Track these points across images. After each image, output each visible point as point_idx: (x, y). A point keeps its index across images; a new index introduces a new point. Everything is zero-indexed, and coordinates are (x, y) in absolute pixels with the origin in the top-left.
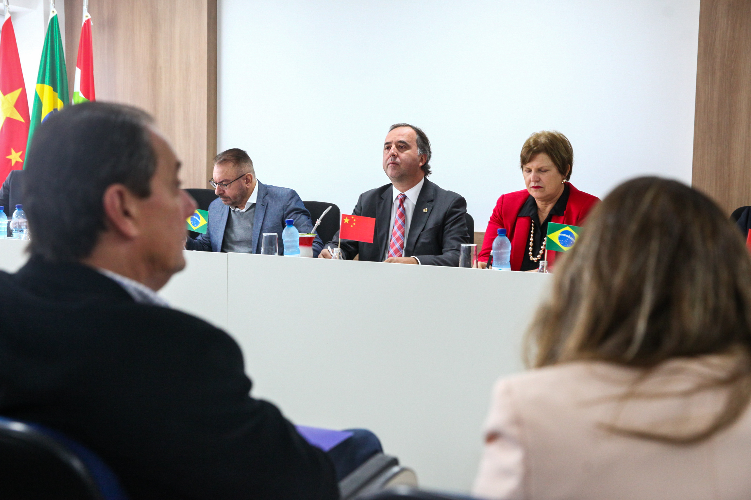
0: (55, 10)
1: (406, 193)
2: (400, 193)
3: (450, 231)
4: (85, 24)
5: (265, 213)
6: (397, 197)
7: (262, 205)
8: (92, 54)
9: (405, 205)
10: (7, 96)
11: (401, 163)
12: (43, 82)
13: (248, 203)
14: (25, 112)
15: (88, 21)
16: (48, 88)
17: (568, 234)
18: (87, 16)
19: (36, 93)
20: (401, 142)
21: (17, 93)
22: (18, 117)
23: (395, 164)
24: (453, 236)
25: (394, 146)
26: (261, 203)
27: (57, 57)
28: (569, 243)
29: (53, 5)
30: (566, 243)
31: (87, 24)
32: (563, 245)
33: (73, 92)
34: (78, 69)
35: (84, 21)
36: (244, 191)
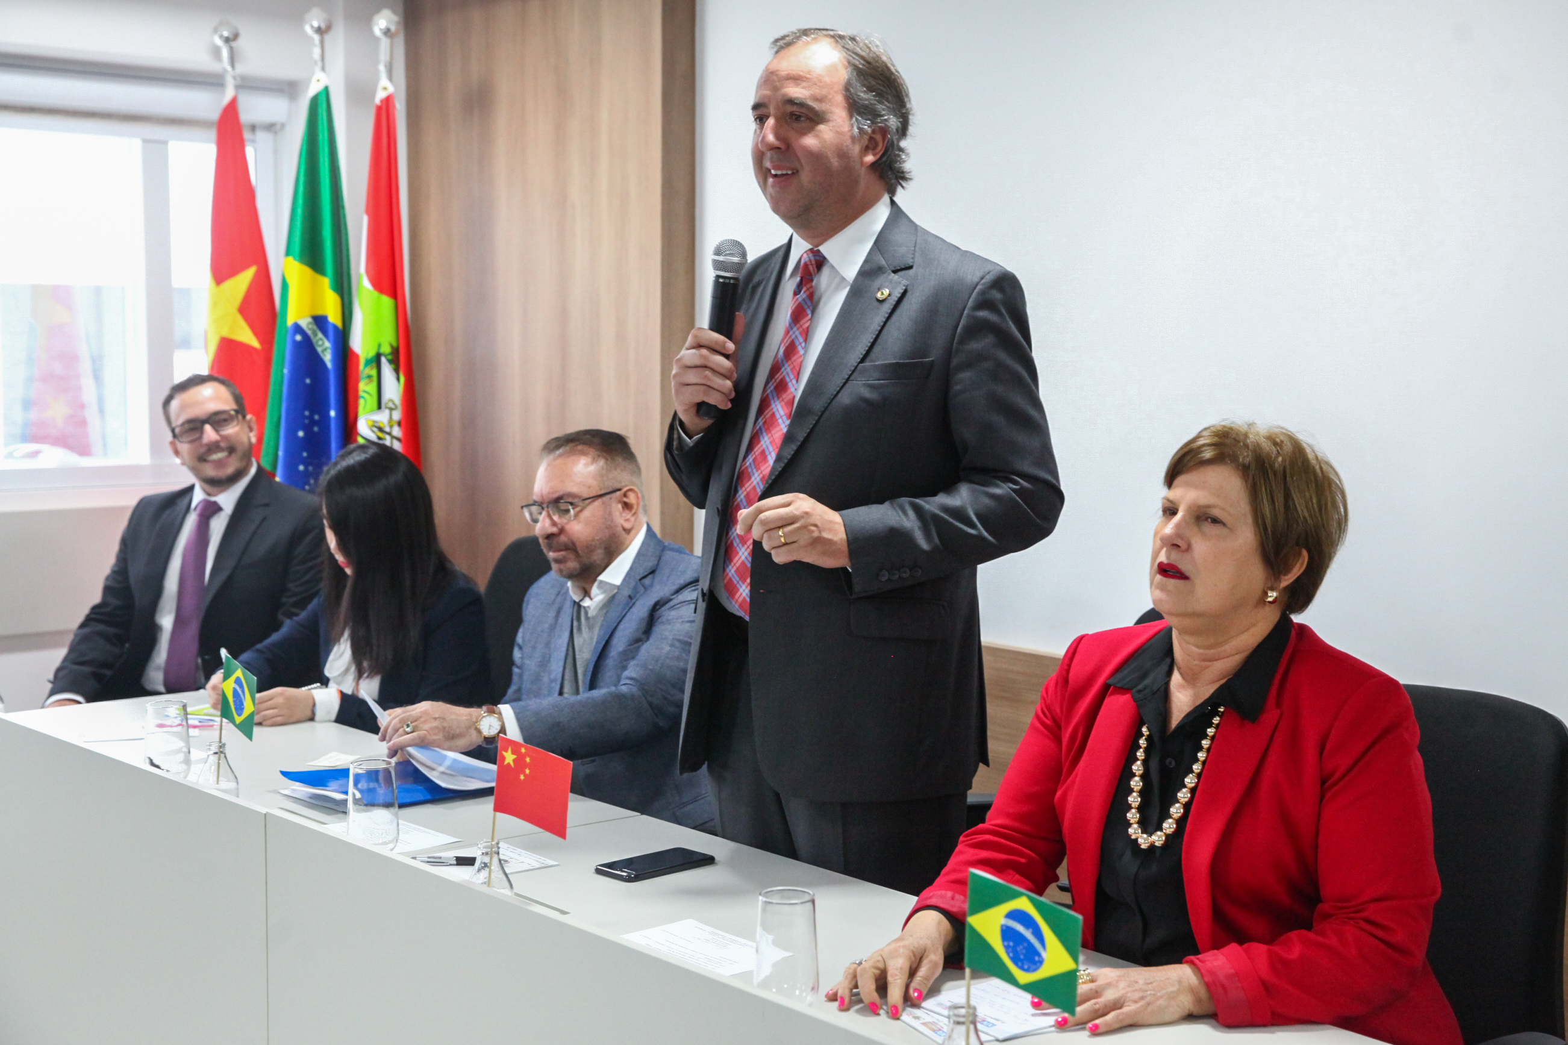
4: (381, 106)
5: (623, 617)
10: (223, 285)
13: (602, 581)
14: (260, 325)
15: (388, 99)
17: (1027, 927)
18: (385, 88)
19: (284, 277)
21: (247, 277)
22: (249, 338)
27: (325, 181)
28: (1029, 958)
29: (320, 63)
30: (1022, 957)
31: (384, 107)
32: (1015, 960)
33: (359, 276)
34: (365, 219)
35: (377, 101)
36: (614, 534)
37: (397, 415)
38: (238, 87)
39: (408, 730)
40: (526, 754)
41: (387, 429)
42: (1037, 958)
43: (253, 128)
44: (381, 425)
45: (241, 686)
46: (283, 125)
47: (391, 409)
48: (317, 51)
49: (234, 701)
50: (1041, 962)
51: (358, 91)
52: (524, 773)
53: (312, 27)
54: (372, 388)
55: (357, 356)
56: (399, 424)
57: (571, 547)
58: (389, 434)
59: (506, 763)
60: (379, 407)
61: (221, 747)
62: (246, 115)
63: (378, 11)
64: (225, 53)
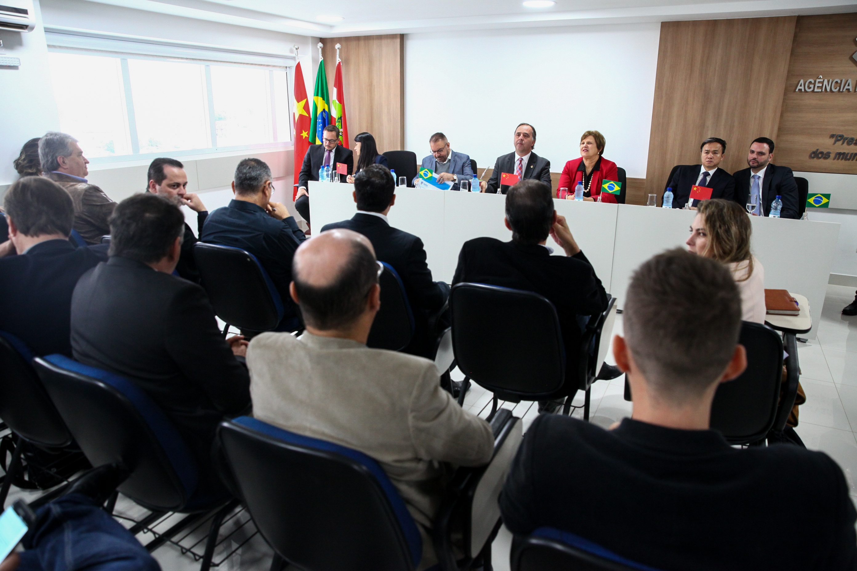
0: (322, 57)
1: (523, 158)
2: (520, 157)
3: (543, 177)
4: (338, 64)
5: (455, 164)
6: (518, 159)
8: (342, 80)
9: (522, 163)
10: (299, 103)
11: (524, 144)
12: (317, 95)
14: (308, 111)
15: (340, 63)
16: (320, 99)
18: (339, 60)
19: (314, 101)
20: (526, 133)
21: (305, 101)
22: (305, 114)
23: (521, 144)
24: (544, 179)
25: (522, 135)
26: (453, 160)
27: (324, 80)
33: (333, 100)
34: (335, 88)
39: (442, 179)
55: (334, 118)
64: (296, 51)
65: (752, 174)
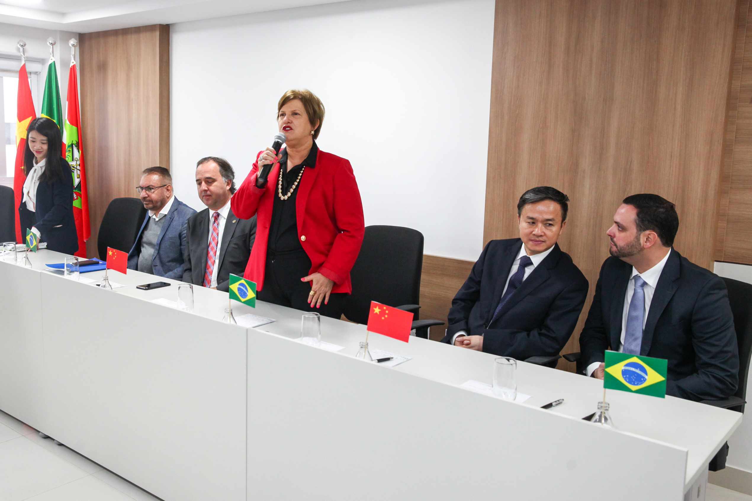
6: (213, 215)
7: (170, 218)
10: (21, 122)
13: (160, 213)
15: (74, 66)
17: (244, 287)
18: (73, 62)
20: (208, 178)
23: (208, 196)
25: (203, 182)
26: (170, 217)
27: (54, 90)
28: (244, 295)
29: (52, 54)
30: (243, 295)
31: (73, 68)
32: (241, 296)
33: (65, 120)
34: (67, 102)
35: (71, 67)
36: (164, 198)
37: (78, 163)
38: (25, 61)
40: (115, 252)
41: (76, 167)
42: (246, 295)
43: (30, 73)
44: (74, 166)
45: (32, 237)
46: (40, 72)
47: (77, 161)
48: (51, 50)
49: (30, 242)
50: (247, 296)
51: (64, 63)
52: (115, 257)
53: (49, 43)
54: (70, 154)
55: (65, 145)
56: (79, 165)
57: (151, 201)
58: (76, 168)
59: (110, 254)
60: (73, 160)
61: (26, 255)
62: (28, 69)
63: (71, 39)
64: (21, 49)
65: (635, 272)
